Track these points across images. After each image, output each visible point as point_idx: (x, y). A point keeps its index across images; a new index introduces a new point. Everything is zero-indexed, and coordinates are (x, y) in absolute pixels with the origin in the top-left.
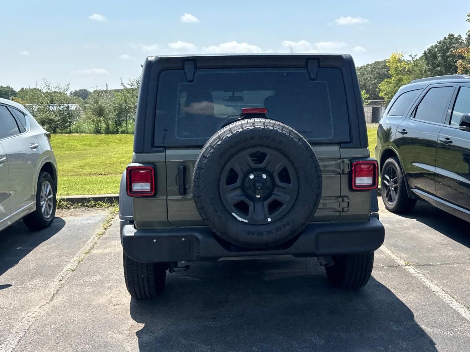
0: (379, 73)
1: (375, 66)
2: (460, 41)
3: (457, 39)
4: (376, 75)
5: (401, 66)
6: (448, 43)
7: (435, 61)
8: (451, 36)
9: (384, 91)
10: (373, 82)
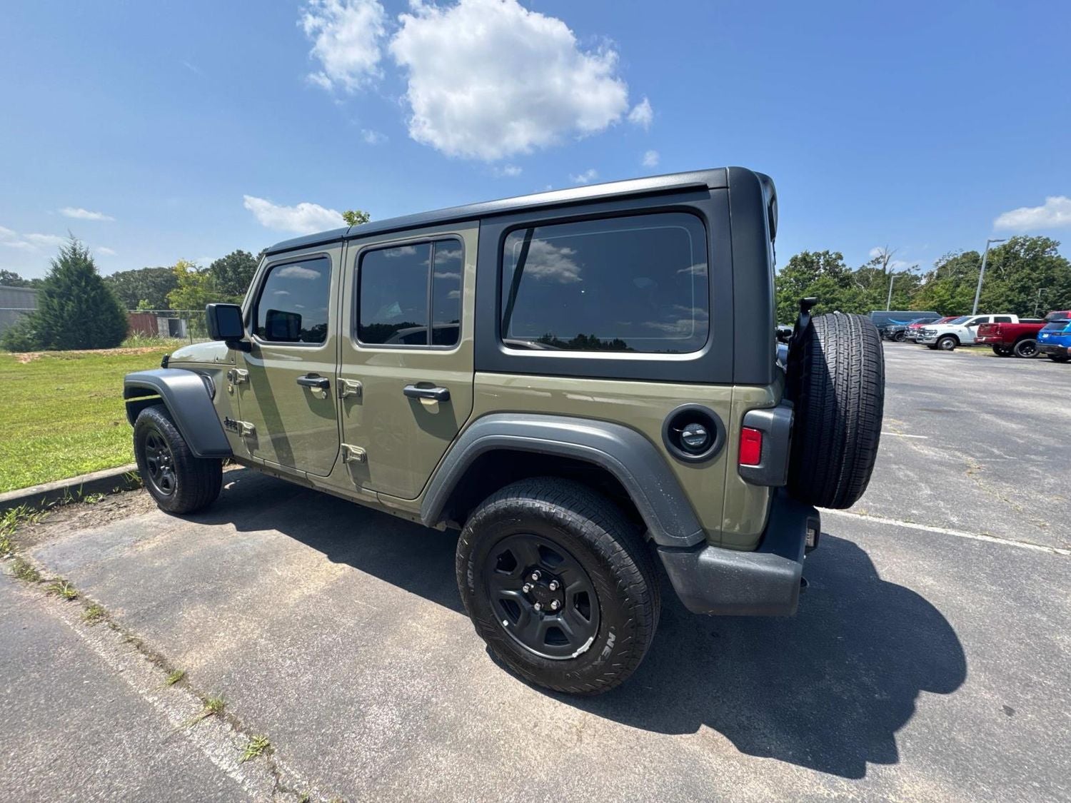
0: (154, 282)
1: (146, 273)
2: (251, 258)
4: (149, 283)
5: (191, 276)
6: (238, 259)
7: (225, 276)
8: (240, 252)
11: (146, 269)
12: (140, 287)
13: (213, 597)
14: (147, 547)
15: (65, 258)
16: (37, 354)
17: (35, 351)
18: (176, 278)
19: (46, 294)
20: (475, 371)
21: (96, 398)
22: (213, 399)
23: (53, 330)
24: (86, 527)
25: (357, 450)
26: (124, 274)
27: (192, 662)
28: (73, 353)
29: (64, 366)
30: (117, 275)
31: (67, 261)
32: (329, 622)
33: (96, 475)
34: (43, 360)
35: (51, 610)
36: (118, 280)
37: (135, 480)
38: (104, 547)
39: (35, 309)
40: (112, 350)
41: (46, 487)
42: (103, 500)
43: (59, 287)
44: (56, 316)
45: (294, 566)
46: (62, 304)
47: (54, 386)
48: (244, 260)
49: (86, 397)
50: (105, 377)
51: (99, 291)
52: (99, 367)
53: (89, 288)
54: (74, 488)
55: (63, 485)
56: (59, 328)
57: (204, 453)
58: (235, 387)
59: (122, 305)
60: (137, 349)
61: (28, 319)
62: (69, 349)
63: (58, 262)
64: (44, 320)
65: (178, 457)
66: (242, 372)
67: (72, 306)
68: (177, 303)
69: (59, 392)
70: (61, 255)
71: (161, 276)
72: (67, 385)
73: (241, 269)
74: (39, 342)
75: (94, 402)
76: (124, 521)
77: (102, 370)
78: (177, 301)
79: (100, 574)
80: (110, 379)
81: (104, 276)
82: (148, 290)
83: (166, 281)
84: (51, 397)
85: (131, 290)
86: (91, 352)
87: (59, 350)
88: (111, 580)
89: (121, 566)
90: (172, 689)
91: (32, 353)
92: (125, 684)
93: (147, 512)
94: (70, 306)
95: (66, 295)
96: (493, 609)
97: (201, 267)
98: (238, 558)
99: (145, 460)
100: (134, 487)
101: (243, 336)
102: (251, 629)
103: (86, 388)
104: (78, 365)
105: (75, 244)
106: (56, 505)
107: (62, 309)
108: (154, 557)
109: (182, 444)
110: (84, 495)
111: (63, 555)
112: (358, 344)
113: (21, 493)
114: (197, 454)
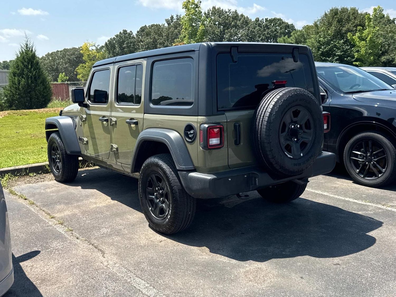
0: (69, 59)
1: (65, 53)
2: (132, 36)
3: (129, 34)
4: (67, 60)
5: (92, 53)
6: (123, 37)
7: (115, 51)
8: (125, 31)
9: (81, 74)
10: (65, 66)
11: (65, 49)
12: (61, 63)
13: (67, 204)
14: (49, 190)
15: (22, 51)
16: (7, 112)
17: (6, 110)
18: (82, 55)
19: (12, 74)
20: (144, 114)
21: (33, 138)
22: (75, 129)
23: (15, 97)
24: (29, 183)
25: (115, 146)
26: (52, 54)
27: (57, 215)
28: (23, 112)
29: (19, 119)
30: (48, 55)
31: (23, 52)
32: (102, 213)
33: (34, 165)
34: (9, 116)
35: (20, 201)
36: (48, 58)
37: (47, 169)
38: (35, 189)
39: (7, 84)
40: (42, 110)
41: (17, 167)
42: (35, 176)
43: (18, 70)
44: (16, 88)
45: (97, 199)
46: (19, 80)
47: (15, 131)
48: (127, 37)
49: (29, 137)
50: (38, 126)
51: (38, 71)
52: (36, 120)
53: (32, 69)
54: (26, 169)
55: (22, 167)
56: (17, 96)
57: (71, 152)
58: (82, 123)
59: (50, 78)
60: (56, 109)
61: (4, 91)
62: (22, 109)
63: (19, 54)
64: (11, 91)
65: (62, 154)
66: (84, 116)
67: (24, 82)
68: (82, 75)
69: (17, 134)
70: (20, 50)
71: (74, 54)
72: (20, 130)
73: (125, 45)
74: (7, 105)
75: (33, 140)
76: (43, 183)
77: (37, 122)
78: (82, 72)
79: (34, 195)
80: (41, 127)
81: (40, 57)
82: (66, 65)
83: (76, 58)
84: (14, 137)
85: (56, 65)
86: (32, 110)
87: (17, 110)
88: (37, 196)
89: (40, 194)
90: (51, 219)
91: (4, 111)
92: (39, 217)
93: (51, 181)
94: (23, 81)
95: (21, 75)
96: (147, 204)
97: (99, 45)
98: (79, 196)
99: (51, 157)
100: (47, 172)
101: (84, 101)
102: (76, 211)
103: (29, 132)
104: (25, 119)
105: (27, 41)
106: (20, 175)
107: (19, 84)
108: (50, 193)
109: (64, 149)
110: (29, 172)
111: (23, 190)
112: (116, 104)
113: (9, 169)
114: (68, 152)
